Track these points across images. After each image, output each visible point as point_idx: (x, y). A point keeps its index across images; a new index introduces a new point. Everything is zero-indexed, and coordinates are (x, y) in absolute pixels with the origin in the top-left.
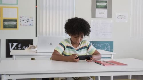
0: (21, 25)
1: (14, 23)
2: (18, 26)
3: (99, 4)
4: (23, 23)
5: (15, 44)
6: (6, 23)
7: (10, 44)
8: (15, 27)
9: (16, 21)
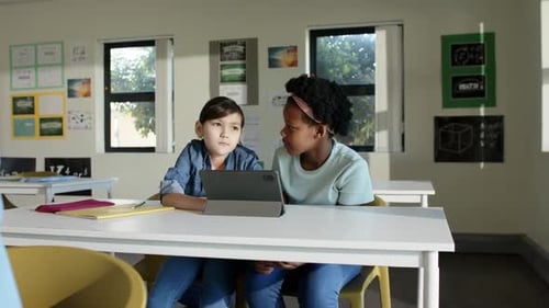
0: (69, 128)
1: (58, 125)
2: (65, 131)
3: (226, 72)
4: (73, 123)
5: (60, 168)
6: (44, 126)
7: (52, 168)
8: (59, 132)
9: (60, 120)
